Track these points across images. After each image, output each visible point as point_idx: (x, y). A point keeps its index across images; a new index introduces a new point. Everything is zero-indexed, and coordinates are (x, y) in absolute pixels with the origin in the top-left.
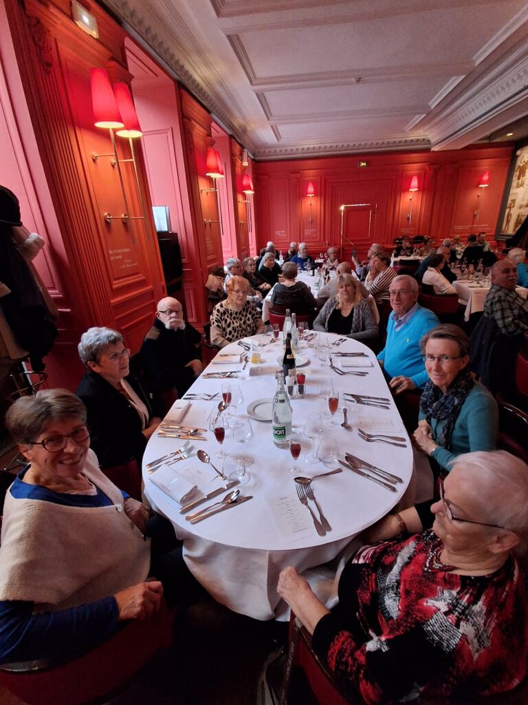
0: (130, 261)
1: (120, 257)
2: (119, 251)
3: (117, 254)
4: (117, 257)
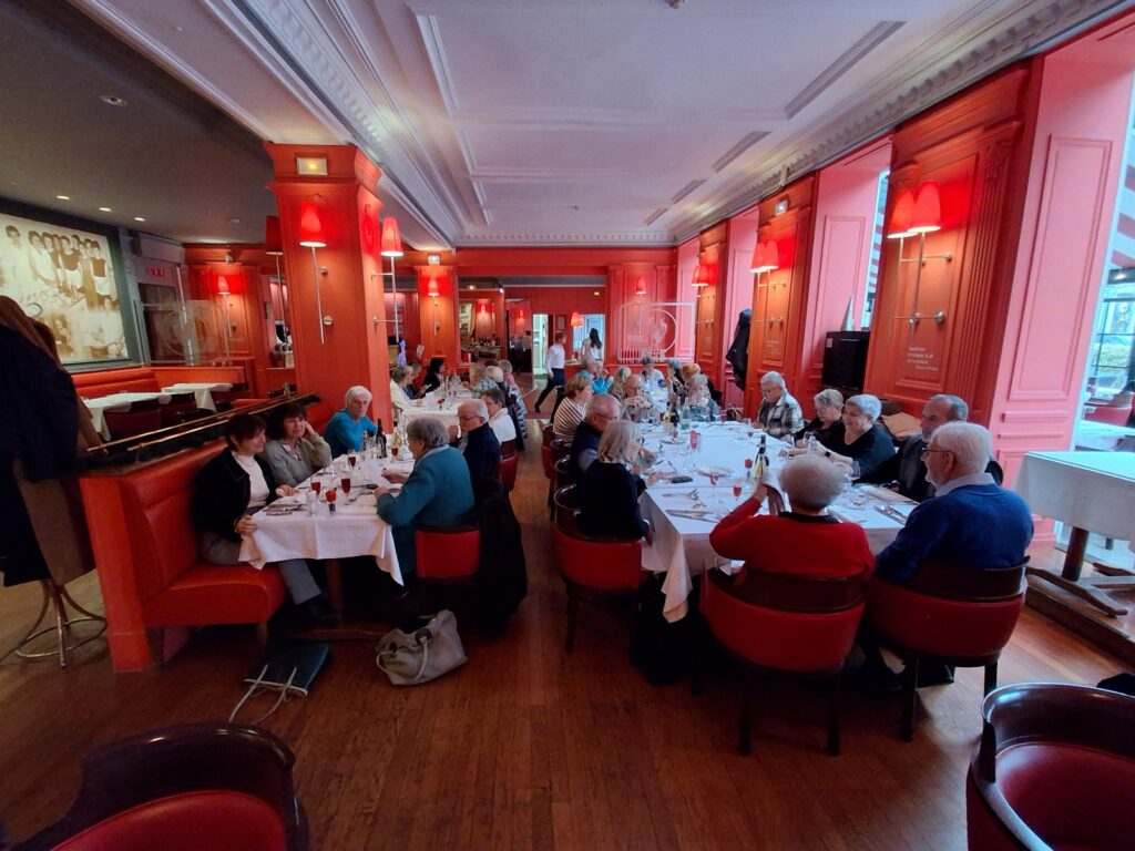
1: (772, 346)
3: (771, 344)
4: (770, 346)
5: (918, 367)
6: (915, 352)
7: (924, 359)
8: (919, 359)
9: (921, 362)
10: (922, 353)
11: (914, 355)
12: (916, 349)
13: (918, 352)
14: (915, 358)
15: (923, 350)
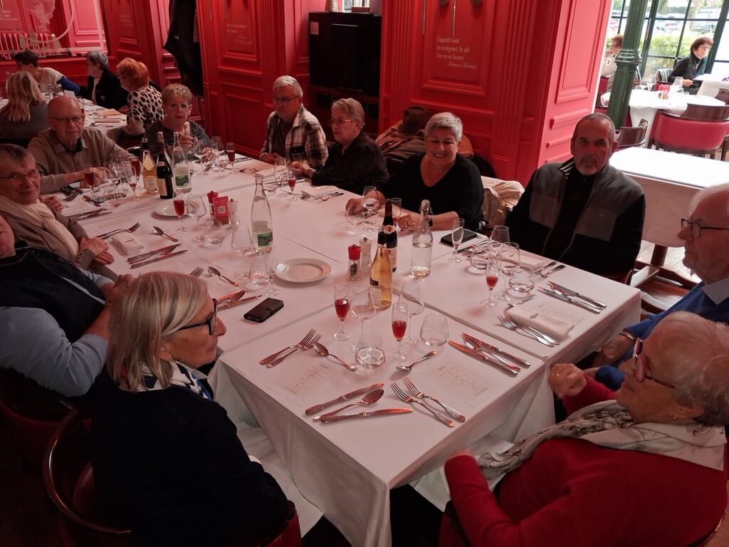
0: (244, 38)
1: (236, 32)
2: (236, 26)
3: (233, 29)
4: (232, 31)
5: (450, 64)
6: (445, 44)
7: (457, 54)
8: (451, 53)
9: (455, 58)
10: (455, 45)
11: (445, 48)
12: (447, 40)
13: (451, 45)
14: (446, 53)
15: (456, 41)
